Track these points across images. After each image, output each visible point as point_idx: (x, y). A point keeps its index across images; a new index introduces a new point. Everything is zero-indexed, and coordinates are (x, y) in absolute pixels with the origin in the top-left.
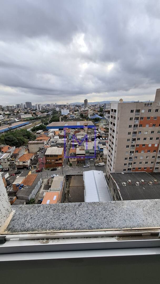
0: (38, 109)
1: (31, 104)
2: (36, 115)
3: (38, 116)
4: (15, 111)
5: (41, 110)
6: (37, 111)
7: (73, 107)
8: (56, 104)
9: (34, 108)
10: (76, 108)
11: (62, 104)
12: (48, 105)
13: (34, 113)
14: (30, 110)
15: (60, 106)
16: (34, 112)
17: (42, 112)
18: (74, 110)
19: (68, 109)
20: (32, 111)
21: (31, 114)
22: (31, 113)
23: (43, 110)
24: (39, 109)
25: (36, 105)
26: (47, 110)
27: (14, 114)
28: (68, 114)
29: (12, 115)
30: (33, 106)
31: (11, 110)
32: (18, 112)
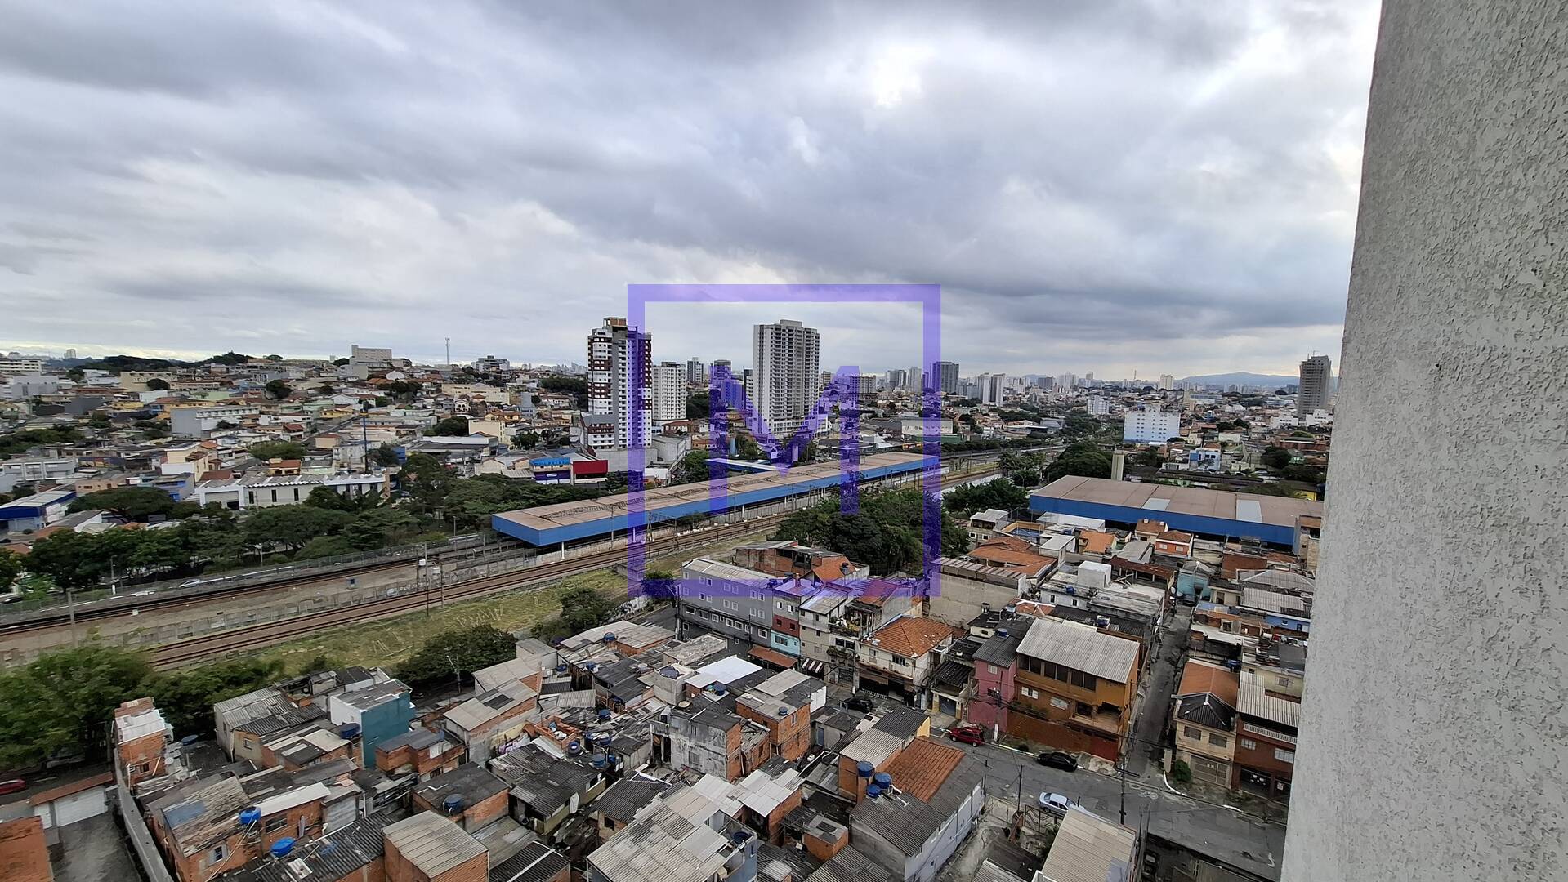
0: (986, 400)
1: (957, 372)
2: (974, 429)
3: (985, 434)
4: (880, 402)
5: (999, 403)
6: (979, 407)
7: (1207, 401)
8: (1090, 376)
9: (965, 394)
10: (1228, 409)
11: (1131, 379)
12: (1046, 383)
13: (964, 418)
14: (946, 398)
15: (1117, 388)
16: (967, 411)
17: (1007, 418)
18: (1212, 420)
19: (1166, 409)
20: (956, 404)
21: (951, 423)
22: (951, 417)
23: (1015, 404)
24: (993, 399)
25: (981, 378)
26: (1034, 410)
27: (875, 415)
28: (1172, 440)
29: (863, 415)
30: (965, 387)
31: (867, 395)
32: (892, 406)
